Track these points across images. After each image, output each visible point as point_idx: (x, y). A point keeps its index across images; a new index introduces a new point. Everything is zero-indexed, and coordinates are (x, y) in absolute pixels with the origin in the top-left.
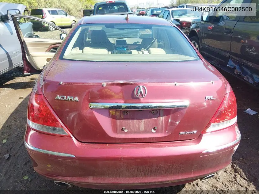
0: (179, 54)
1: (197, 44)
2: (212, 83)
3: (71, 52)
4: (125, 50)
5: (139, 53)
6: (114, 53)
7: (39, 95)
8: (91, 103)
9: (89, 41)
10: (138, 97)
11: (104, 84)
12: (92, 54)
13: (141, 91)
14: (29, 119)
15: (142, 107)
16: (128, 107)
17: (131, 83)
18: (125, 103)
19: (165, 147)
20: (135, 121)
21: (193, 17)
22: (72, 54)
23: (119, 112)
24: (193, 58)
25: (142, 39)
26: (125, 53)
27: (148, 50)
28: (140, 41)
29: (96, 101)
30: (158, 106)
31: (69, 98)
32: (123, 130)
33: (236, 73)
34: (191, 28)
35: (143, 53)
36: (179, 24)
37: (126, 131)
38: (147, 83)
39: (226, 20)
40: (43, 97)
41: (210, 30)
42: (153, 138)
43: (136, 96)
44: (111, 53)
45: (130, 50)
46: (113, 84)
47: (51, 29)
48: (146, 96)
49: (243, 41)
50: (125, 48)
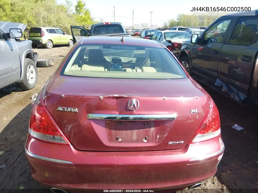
0: (169, 72)
1: (187, 64)
2: (197, 98)
3: (70, 69)
4: (120, 68)
5: (133, 71)
6: (110, 70)
7: (41, 106)
8: (89, 114)
9: (86, 59)
10: (131, 109)
11: (102, 97)
12: (91, 71)
13: (134, 104)
14: (31, 128)
15: (135, 119)
16: (122, 118)
17: (125, 96)
18: (120, 114)
19: (155, 155)
20: (128, 131)
21: (184, 39)
22: (72, 71)
23: (114, 122)
24: (181, 76)
25: (136, 58)
26: (120, 71)
27: (141, 68)
28: (134, 60)
29: (94, 112)
30: (149, 118)
31: (69, 109)
32: (117, 139)
33: (223, 91)
34: (182, 49)
35: (137, 71)
36: (171, 45)
37: (120, 140)
38: (139, 97)
39: (213, 42)
40: (45, 108)
41: (199, 52)
42: (145, 147)
43: (130, 108)
44: (108, 70)
45: (125, 68)
46: (109, 98)
47: (49, 46)
48: (139, 108)
49: (230, 62)
50: (120, 66)
